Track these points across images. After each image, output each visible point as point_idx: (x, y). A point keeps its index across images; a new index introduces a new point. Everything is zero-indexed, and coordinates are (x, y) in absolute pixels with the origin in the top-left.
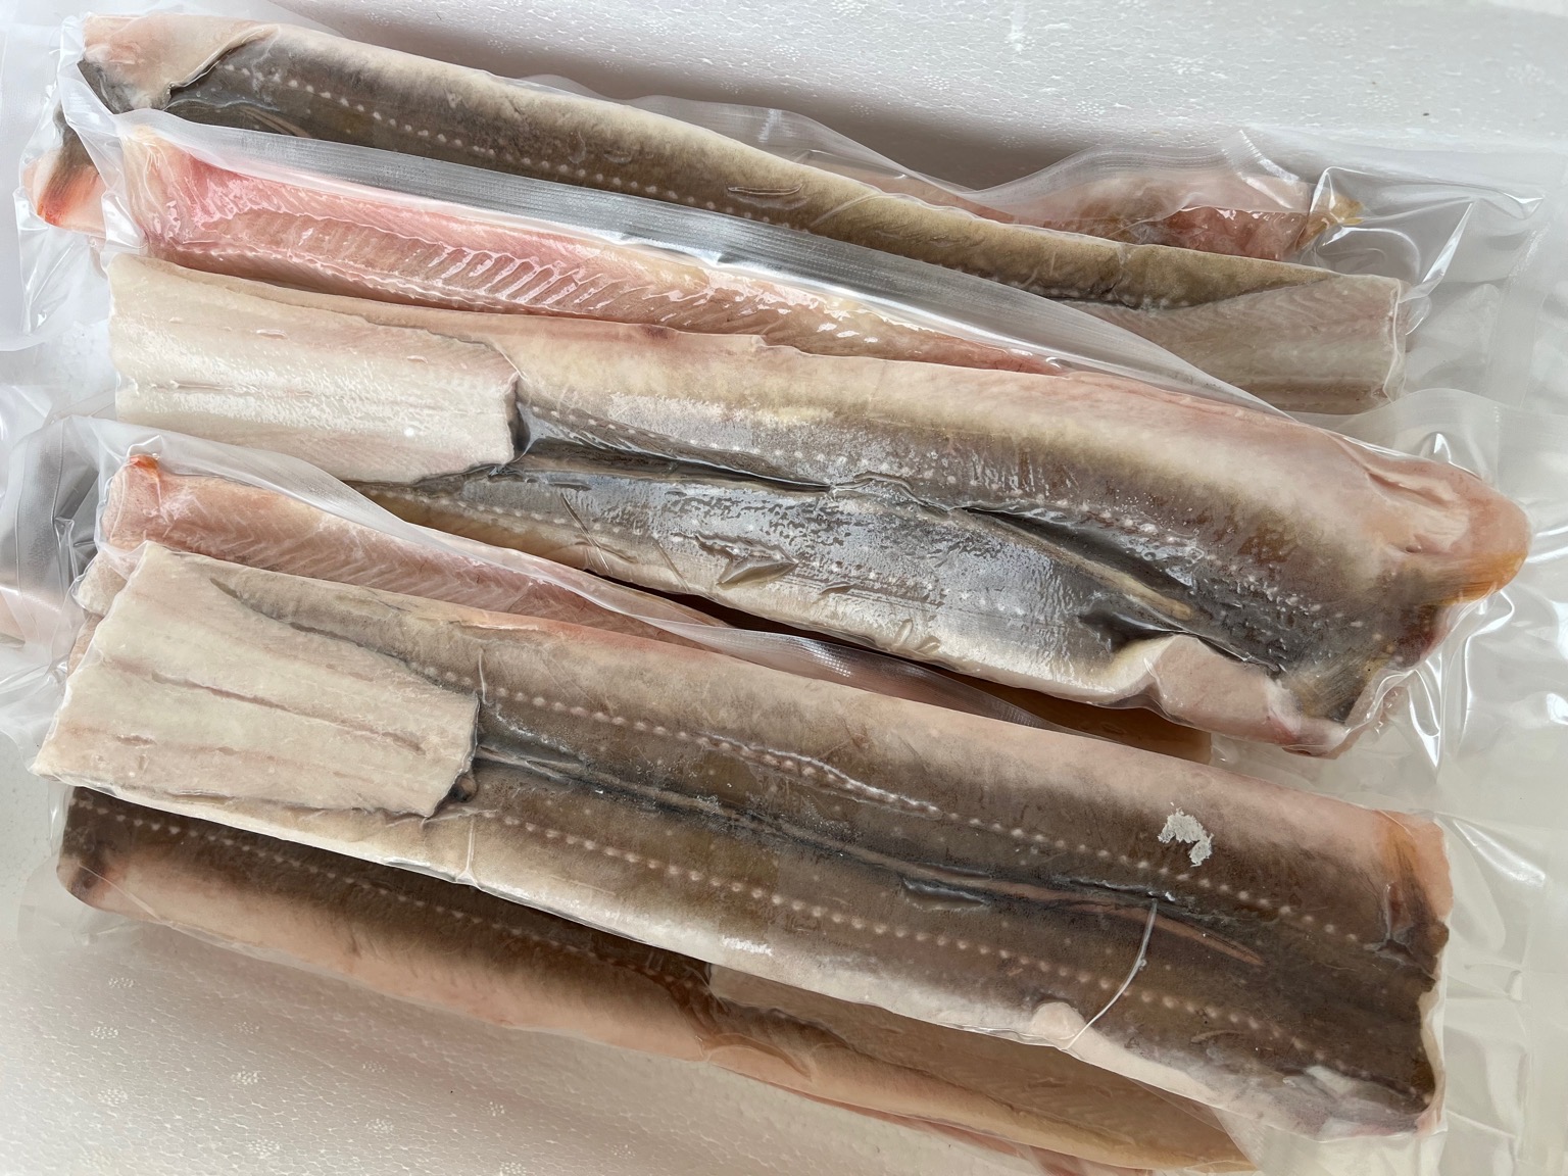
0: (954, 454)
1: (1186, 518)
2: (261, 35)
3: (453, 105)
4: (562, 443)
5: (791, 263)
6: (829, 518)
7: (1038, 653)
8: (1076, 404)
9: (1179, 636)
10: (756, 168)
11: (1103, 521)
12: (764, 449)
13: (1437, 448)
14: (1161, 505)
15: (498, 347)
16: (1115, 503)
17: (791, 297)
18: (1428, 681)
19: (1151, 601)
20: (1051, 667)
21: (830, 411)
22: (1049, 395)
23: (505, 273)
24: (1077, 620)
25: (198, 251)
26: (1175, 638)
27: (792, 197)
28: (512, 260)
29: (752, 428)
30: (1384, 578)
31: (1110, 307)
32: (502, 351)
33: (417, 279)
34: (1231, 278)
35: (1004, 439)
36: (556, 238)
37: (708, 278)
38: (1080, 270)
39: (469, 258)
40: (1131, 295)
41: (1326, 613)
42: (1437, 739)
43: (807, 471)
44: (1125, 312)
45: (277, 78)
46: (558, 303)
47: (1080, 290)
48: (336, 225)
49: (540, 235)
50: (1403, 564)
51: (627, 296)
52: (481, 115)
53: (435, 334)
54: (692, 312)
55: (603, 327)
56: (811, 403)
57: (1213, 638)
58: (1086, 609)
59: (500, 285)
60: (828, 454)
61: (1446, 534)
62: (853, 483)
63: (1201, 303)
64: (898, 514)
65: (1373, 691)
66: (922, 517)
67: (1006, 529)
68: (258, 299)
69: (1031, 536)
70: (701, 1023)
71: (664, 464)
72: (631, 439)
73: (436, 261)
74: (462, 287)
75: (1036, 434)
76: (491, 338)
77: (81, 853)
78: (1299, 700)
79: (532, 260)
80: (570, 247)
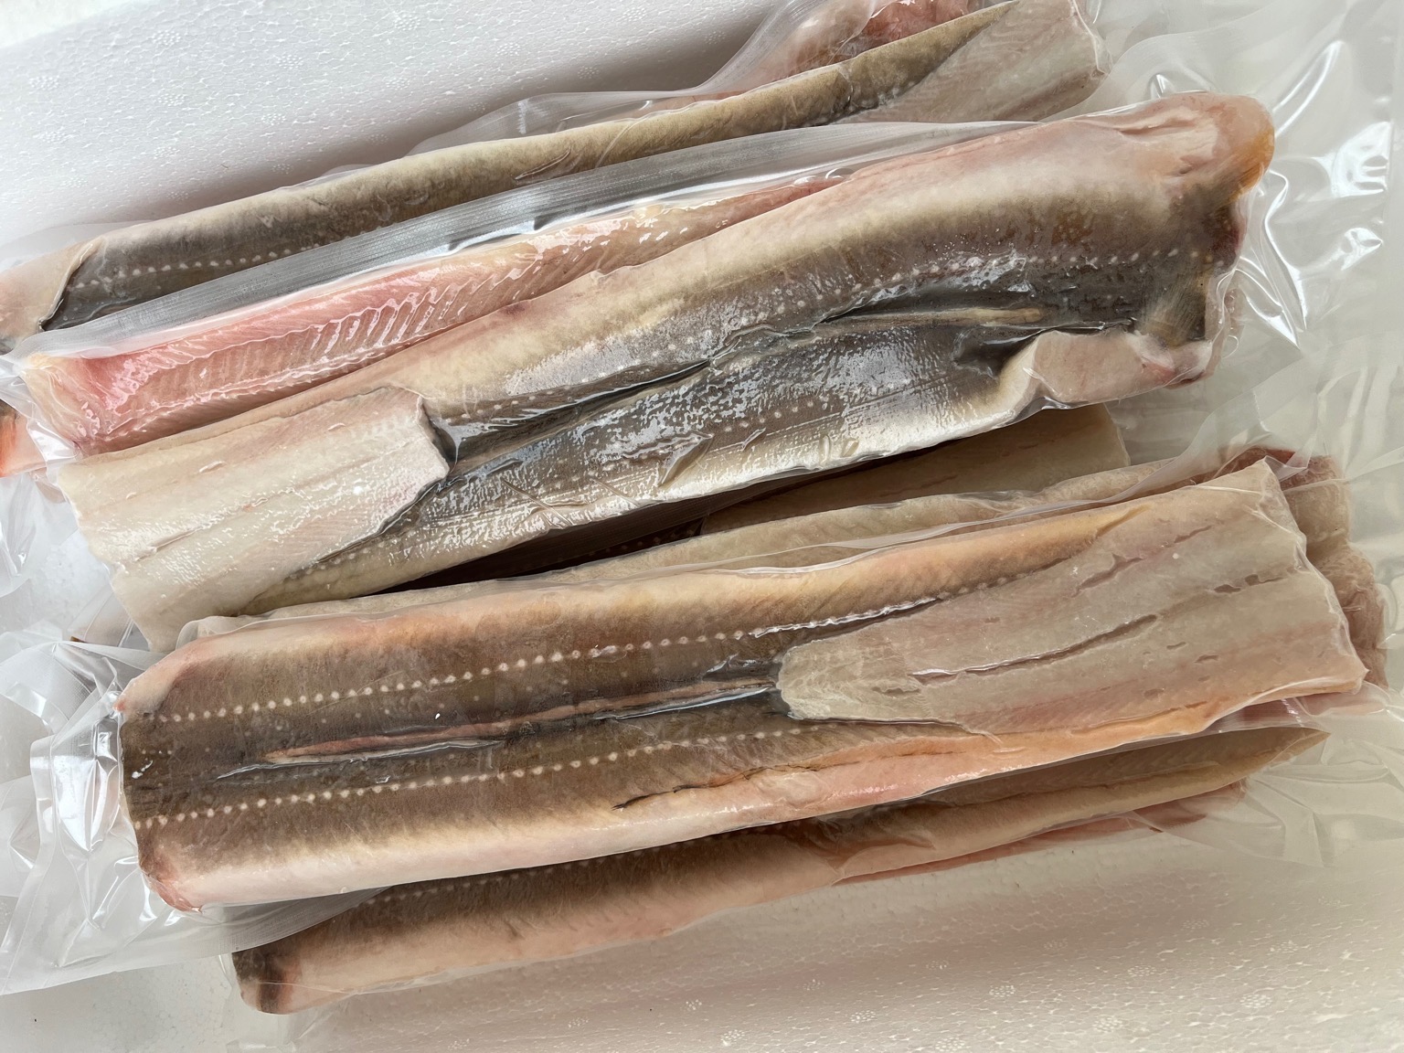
0: (793, 282)
1: (997, 238)
2: (93, 250)
3: (269, 225)
4: (482, 437)
5: (592, 199)
6: (720, 386)
7: (938, 407)
8: (868, 196)
9: (1040, 336)
10: (528, 153)
11: (935, 275)
12: (643, 357)
13: (1163, 87)
14: (973, 238)
15: (396, 384)
16: (937, 255)
17: (605, 229)
18: (1250, 272)
19: (1004, 319)
20: (954, 413)
21: (679, 299)
22: (843, 199)
23: (373, 325)
24: (955, 364)
25: (123, 434)
26: (1038, 339)
27: (568, 160)
28: (373, 312)
29: (625, 344)
30: (1175, 205)
31: (855, 116)
32: (400, 386)
33: (307, 366)
34: (937, 46)
35: (825, 250)
36: (400, 275)
37: (533, 247)
38: (818, 99)
39: (339, 327)
40: (867, 99)
41: (1145, 257)
42: (1283, 318)
43: (684, 357)
44: (869, 114)
45: (121, 274)
46: (426, 327)
47: (824, 115)
48: (222, 356)
49: (387, 279)
50: (1184, 186)
51: (477, 294)
52: (295, 221)
53: (341, 400)
54: (533, 280)
55: (470, 326)
56: (661, 300)
57: (1067, 323)
58: (958, 352)
59: (373, 336)
60: (695, 334)
61: (1204, 145)
62: (725, 347)
63: (923, 77)
64: (773, 353)
65: (1213, 300)
66: (794, 345)
67: (863, 321)
68: (190, 446)
69: (885, 315)
70: (823, 850)
71: (571, 412)
72: (534, 405)
73: (315, 341)
74: (345, 353)
75: (849, 234)
76: (388, 380)
77: (257, 972)
78: (1160, 339)
79: (391, 303)
80: (414, 277)
